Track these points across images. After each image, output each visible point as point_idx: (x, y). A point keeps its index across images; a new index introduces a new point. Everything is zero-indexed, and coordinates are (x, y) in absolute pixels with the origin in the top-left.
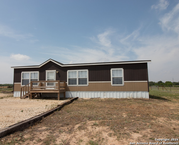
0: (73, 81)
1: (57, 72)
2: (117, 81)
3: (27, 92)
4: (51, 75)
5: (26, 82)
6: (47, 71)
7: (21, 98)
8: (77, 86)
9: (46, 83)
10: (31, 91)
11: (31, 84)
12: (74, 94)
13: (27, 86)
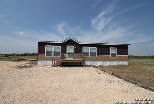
0: (87, 54)
1: (76, 47)
2: (113, 55)
3: (58, 62)
4: (71, 49)
5: (49, 53)
6: (67, 46)
7: (52, 66)
8: (89, 58)
9: (67, 55)
10: (62, 60)
11: (61, 55)
12: (87, 63)
13: (58, 56)
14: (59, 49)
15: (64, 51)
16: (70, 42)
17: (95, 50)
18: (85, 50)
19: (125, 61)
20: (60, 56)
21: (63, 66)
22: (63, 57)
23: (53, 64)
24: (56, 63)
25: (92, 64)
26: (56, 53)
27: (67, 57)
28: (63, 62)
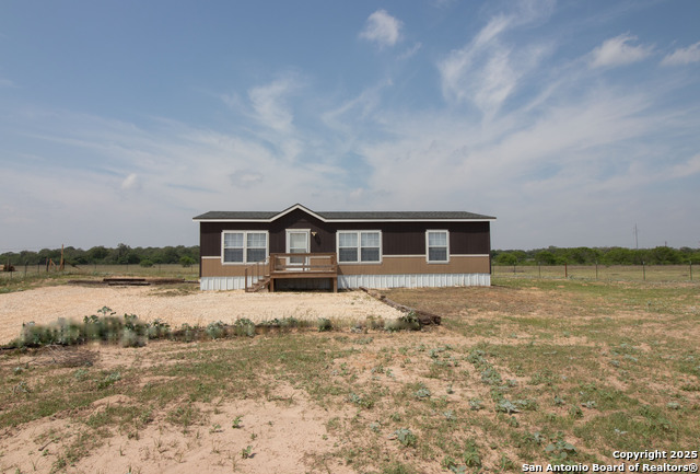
0: (349, 254)
1: (314, 234)
2: (437, 254)
3: (261, 278)
4: (299, 239)
5: (234, 255)
6: (289, 232)
7: (247, 290)
8: (358, 265)
9: (288, 259)
10: (272, 274)
11: (270, 259)
12: (352, 281)
13: (261, 263)
14: (262, 240)
15: (278, 246)
16: (297, 217)
17: (376, 240)
18: (343, 240)
19: (481, 272)
20: (267, 262)
21: (276, 290)
22: (275, 263)
23: (250, 285)
24: (256, 281)
25: (366, 286)
26: (255, 255)
27: (288, 263)
28: (275, 280)
